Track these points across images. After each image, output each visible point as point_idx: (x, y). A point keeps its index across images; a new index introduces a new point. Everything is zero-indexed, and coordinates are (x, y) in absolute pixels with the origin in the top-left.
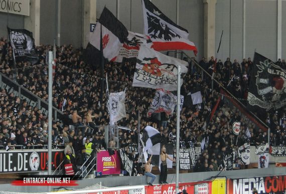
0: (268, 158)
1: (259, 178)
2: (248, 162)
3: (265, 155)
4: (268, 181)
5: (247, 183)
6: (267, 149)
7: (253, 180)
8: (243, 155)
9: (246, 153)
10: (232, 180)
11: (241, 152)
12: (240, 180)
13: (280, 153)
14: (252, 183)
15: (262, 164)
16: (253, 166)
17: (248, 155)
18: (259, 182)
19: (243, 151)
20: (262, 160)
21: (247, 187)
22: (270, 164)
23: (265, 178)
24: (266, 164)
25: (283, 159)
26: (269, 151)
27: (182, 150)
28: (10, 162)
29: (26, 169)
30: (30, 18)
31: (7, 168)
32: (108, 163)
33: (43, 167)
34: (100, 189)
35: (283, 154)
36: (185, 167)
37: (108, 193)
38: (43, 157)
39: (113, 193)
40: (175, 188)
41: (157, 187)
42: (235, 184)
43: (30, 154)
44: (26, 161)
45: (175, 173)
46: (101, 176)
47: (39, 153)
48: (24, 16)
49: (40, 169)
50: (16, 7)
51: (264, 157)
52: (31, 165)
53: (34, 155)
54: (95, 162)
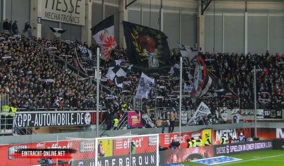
0: (239, 117)
1: (233, 130)
2: (225, 119)
3: (237, 115)
4: (239, 132)
5: (225, 133)
6: (238, 111)
7: (229, 131)
8: (222, 115)
9: (224, 114)
10: (215, 131)
12: (221, 131)
13: (246, 113)
14: (229, 133)
15: (235, 121)
16: (229, 122)
17: (226, 115)
18: (233, 132)
19: (223, 112)
20: (235, 118)
22: (240, 120)
23: (237, 130)
24: (238, 121)
25: (248, 118)
26: (239, 112)
27: (183, 112)
28: (72, 119)
29: (82, 123)
30: (85, 27)
31: (70, 122)
32: (135, 119)
33: (93, 122)
34: (130, 136)
35: (249, 114)
36: (184, 122)
37: (135, 139)
38: (93, 116)
39: (138, 139)
40: (178, 136)
41: (167, 135)
42: (217, 134)
43: (85, 113)
44: (82, 118)
45: (178, 126)
46: (131, 128)
47: (91, 113)
48: (81, 26)
49: (91, 123)
50: (76, 20)
51: (236, 116)
52: (86, 121)
53: (88, 115)
54: (126, 119)
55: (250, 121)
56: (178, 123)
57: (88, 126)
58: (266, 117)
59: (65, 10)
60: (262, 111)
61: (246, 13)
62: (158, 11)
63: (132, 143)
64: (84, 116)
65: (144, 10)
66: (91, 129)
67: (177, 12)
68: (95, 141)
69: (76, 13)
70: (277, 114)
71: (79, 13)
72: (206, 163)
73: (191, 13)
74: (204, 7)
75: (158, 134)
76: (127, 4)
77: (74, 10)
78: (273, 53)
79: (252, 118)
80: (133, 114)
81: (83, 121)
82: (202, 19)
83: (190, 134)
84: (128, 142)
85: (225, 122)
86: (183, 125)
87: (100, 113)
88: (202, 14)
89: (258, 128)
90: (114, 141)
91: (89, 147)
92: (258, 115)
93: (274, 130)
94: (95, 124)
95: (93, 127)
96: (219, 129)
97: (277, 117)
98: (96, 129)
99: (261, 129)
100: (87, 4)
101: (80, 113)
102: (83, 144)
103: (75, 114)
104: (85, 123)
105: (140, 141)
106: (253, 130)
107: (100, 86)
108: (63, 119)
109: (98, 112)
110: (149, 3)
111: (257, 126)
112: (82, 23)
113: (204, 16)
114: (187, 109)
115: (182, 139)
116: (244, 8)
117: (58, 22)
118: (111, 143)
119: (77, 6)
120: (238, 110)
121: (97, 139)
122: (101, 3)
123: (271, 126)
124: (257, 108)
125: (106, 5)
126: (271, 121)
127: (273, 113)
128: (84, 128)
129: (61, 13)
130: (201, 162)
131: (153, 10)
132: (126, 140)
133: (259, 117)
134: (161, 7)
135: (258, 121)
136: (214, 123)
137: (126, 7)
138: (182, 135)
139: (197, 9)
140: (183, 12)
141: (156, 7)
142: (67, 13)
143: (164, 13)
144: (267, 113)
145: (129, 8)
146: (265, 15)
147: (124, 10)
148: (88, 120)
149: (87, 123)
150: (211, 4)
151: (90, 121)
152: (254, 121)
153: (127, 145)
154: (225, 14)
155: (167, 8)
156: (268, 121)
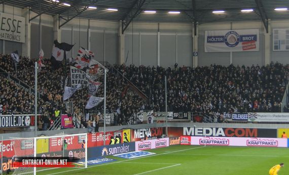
0: (153, 118)
1: (148, 129)
2: (142, 120)
3: (151, 116)
4: (153, 131)
5: (142, 132)
7: (145, 130)
8: (140, 116)
10: (134, 130)
11: (138, 115)
12: (138, 130)
13: (159, 115)
14: (145, 132)
15: (150, 121)
16: (145, 122)
17: (142, 116)
18: (148, 131)
19: (140, 114)
21: (141, 133)
22: (154, 121)
23: (151, 129)
24: (152, 122)
25: (161, 119)
26: (153, 114)
27: (107, 114)
28: (15, 121)
29: (23, 125)
30: (25, 44)
31: (13, 124)
32: (67, 121)
33: (32, 124)
34: (63, 136)
35: (161, 115)
36: (108, 123)
37: (67, 138)
38: (32, 118)
39: (70, 137)
40: (103, 134)
41: (94, 134)
42: (135, 132)
43: (25, 117)
44: (23, 121)
45: (103, 126)
46: (64, 128)
47: (30, 116)
48: (22, 43)
49: (31, 125)
50: (18, 38)
51: (151, 118)
52: (26, 123)
53: (28, 118)
54: (60, 121)
55: (162, 122)
56: (103, 123)
57: (28, 127)
58: (174, 118)
59: (8, 29)
60: (172, 113)
61: (159, 33)
62: (86, 30)
63: (65, 141)
64: (24, 119)
65: (75, 29)
66: (31, 130)
67: (102, 31)
68: (34, 140)
69: (17, 32)
70: (183, 115)
71: (20, 33)
72: (126, 157)
73: (114, 32)
74: (124, 27)
75: (86, 134)
76: (61, 25)
77: (16, 29)
78: (180, 65)
79: (164, 119)
80: (66, 117)
81: (24, 123)
82: (122, 37)
83: (112, 133)
84: (62, 140)
85: (141, 123)
86: (107, 125)
87: (38, 116)
88: (123, 33)
89: (168, 127)
90: (50, 140)
91: (29, 145)
92: (168, 117)
93: (182, 129)
94: (34, 125)
95: (32, 128)
96: (136, 128)
97: (184, 118)
98: (35, 130)
99: (171, 128)
100: (26, 25)
101: (21, 117)
102: (23, 142)
103: (17, 117)
104: (25, 125)
105: (72, 139)
106: (164, 128)
107: (38, 93)
108: (7, 122)
109: (36, 115)
110: (78, 24)
111: (168, 125)
112: (23, 40)
113: (124, 35)
114: (110, 112)
115: (106, 137)
116: (157, 28)
117: (2, 40)
118: (47, 141)
119: (18, 26)
120: (152, 112)
121: (35, 138)
122: (38, 24)
123: (179, 125)
124: (168, 111)
125: (43, 26)
126: (179, 122)
127: (181, 115)
128: (25, 129)
129: (5, 32)
130: (122, 156)
131: (82, 30)
132: (60, 138)
133: (169, 118)
134: (89, 27)
135: (168, 122)
136: (132, 124)
137: (60, 27)
138: (106, 134)
139: (118, 29)
140: (107, 32)
141: (84, 27)
142: (10, 33)
143: (91, 32)
144: (176, 115)
145: (62, 28)
146: (174, 34)
147: (58, 30)
148: (28, 122)
149: (27, 125)
150: (130, 25)
151: (29, 123)
152: (165, 121)
153: (60, 142)
154: (142, 34)
155: (94, 28)
156: (177, 121)
